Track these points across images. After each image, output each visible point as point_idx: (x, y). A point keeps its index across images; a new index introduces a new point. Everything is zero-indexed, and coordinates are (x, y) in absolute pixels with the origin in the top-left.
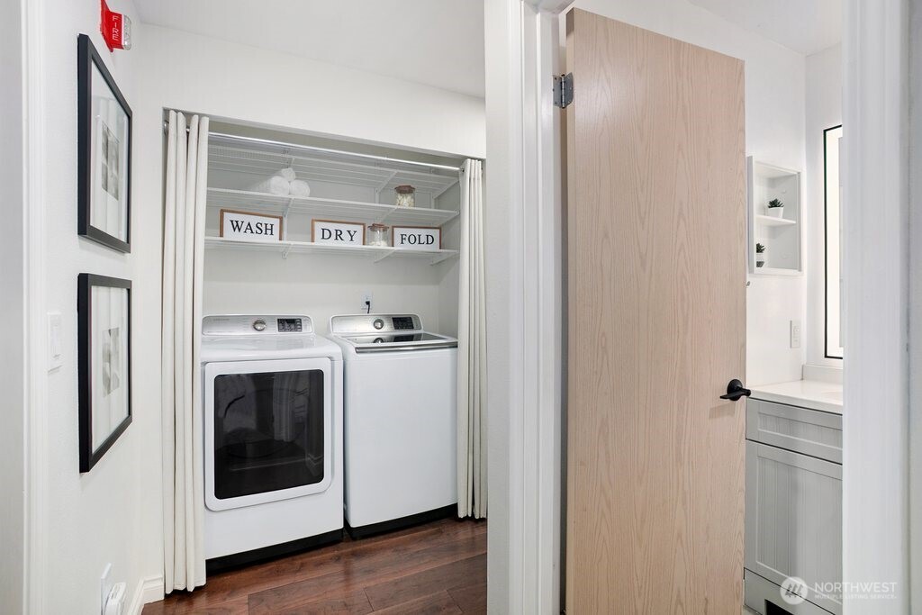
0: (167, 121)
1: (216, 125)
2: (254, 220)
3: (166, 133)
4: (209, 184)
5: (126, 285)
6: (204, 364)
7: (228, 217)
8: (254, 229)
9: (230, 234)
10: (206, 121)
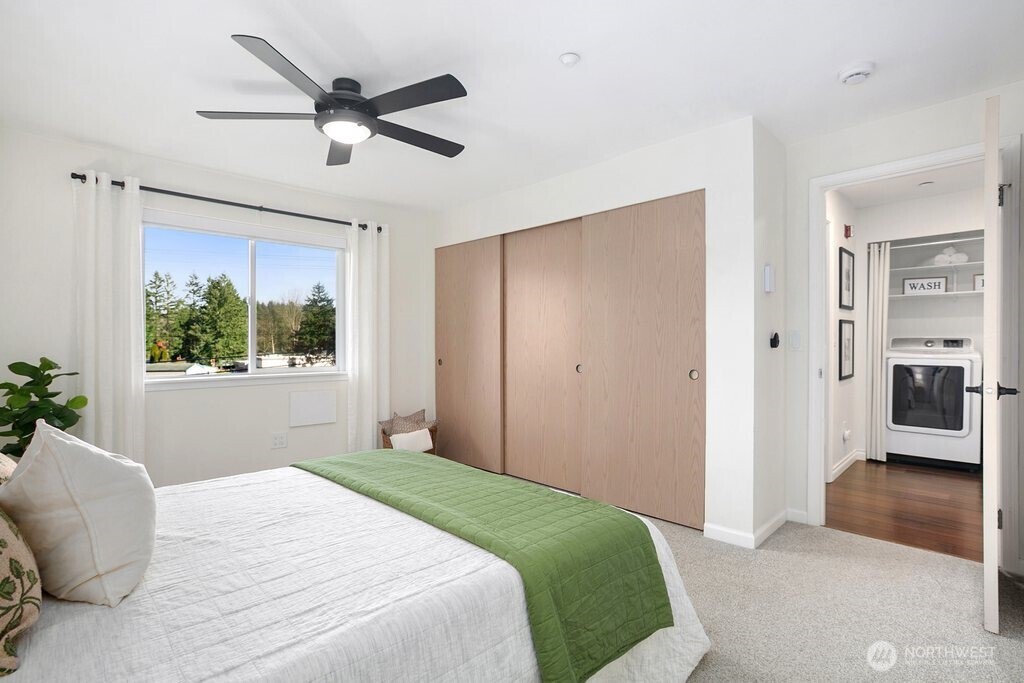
0: (869, 248)
1: (894, 243)
2: (925, 282)
3: (869, 253)
4: (891, 267)
5: (852, 322)
6: (888, 359)
7: (907, 282)
8: (926, 286)
9: (909, 292)
10: (888, 244)
